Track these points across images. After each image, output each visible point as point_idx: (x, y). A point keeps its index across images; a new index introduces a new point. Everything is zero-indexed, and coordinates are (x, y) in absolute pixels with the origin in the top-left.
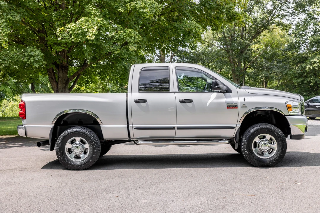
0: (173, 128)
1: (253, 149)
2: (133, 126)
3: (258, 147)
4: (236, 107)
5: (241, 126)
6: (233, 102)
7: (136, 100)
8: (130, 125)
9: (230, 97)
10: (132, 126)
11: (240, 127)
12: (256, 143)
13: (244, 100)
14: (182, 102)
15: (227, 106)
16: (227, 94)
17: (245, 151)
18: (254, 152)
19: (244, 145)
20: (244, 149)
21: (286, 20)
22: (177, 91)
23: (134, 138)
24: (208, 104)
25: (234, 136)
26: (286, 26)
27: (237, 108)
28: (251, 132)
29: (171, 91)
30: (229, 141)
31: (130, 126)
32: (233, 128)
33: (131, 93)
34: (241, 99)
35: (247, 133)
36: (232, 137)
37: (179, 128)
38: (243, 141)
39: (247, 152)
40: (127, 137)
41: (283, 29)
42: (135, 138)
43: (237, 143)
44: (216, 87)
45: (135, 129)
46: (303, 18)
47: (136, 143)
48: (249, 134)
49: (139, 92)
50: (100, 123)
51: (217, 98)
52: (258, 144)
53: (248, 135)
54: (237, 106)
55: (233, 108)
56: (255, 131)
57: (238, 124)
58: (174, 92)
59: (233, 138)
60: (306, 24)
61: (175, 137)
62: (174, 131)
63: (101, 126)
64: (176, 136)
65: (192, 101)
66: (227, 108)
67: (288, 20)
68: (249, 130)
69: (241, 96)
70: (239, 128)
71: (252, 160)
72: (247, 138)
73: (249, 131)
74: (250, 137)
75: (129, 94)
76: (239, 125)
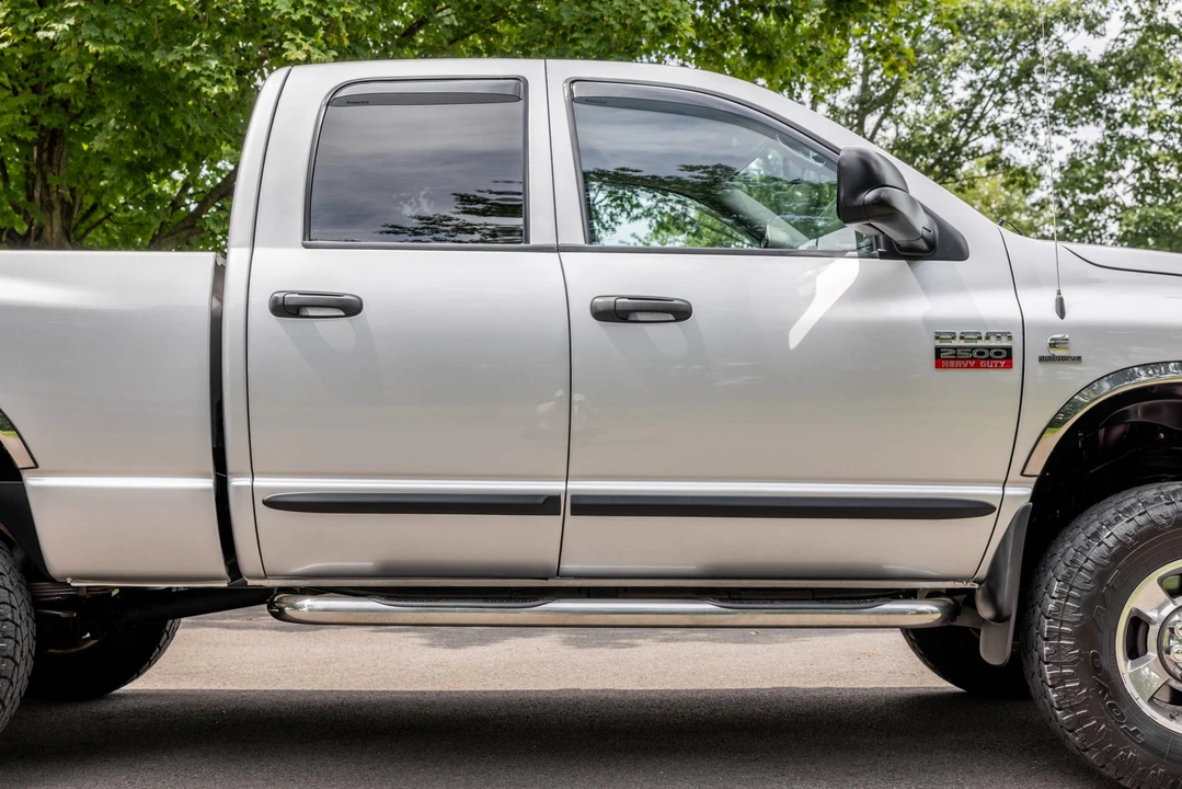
0: (547, 505)
1: (1125, 667)
2: (260, 482)
3: (1153, 654)
4: (1003, 357)
5: (1034, 498)
6: (982, 322)
7: (280, 295)
8: (240, 475)
9: (959, 287)
10: (246, 482)
11: (1026, 502)
12: (1138, 623)
13: (1062, 313)
14: (612, 314)
15: (938, 351)
16: (934, 268)
17: (1062, 679)
18: (1130, 688)
19: (1061, 635)
20: (1060, 665)
21: (1023, 147)
22: (580, 241)
23: (266, 577)
24: (795, 338)
25: (983, 572)
26: (1023, 172)
27: (1009, 365)
28: (1110, 542)
29: (535, 239)
30: (943, 609)
31: (235, 482)
32: (980, 509)
33: (247, 251)
34: (1038, 306)
35: (1082, 551)
36: (968, 579)
37: (588, 506)
38: (1051, 606)
39: (1080, 688)
40: (214, 564)
41: (1013, 182)
42: (276, 576)
43: (1000, 618)
44: (870, 196)
45: (270, 504)
46: (1090, 142)
47: (282, 610)
48: (1096, 552)
49: (306, 246)
50: (21, 460)
51: (865, 290)
52: (1153, 631)
53: (1089, 565)
54: (1009, 350)
55: (977, 366)
56: (1136, 538)
57: (1017, 484)
58: (559, 249)
59: (969, 586)
60: (1106, 161)
61: (558, 574)
62: (550, 523)
63: (32, 481)
64: (566, 567)
65: (681, 313)
66: (938, 365)
67: (1031, 146)
68: (1092, 529)
69: (1036, 282)
70: (1025, 509)
71: (1114, 751)
72: (1078, 582)
73: (1095, 535)
74: (1101, 574)
75: (237, 257)
76: (1021, 492)
